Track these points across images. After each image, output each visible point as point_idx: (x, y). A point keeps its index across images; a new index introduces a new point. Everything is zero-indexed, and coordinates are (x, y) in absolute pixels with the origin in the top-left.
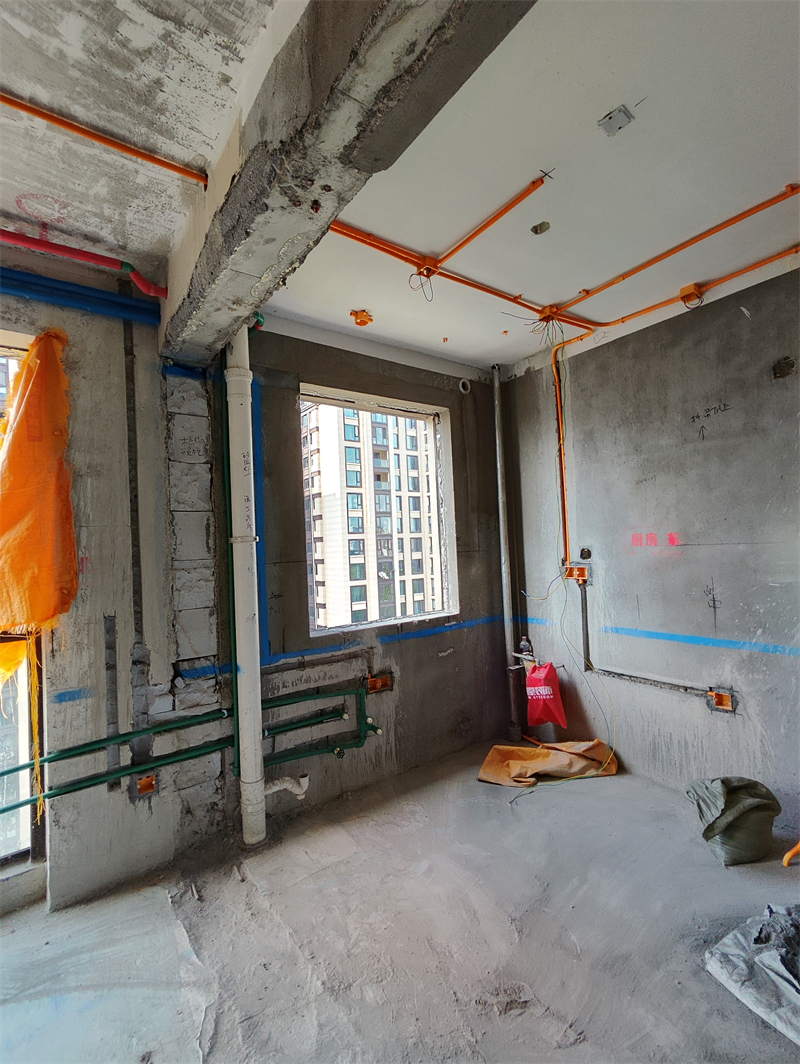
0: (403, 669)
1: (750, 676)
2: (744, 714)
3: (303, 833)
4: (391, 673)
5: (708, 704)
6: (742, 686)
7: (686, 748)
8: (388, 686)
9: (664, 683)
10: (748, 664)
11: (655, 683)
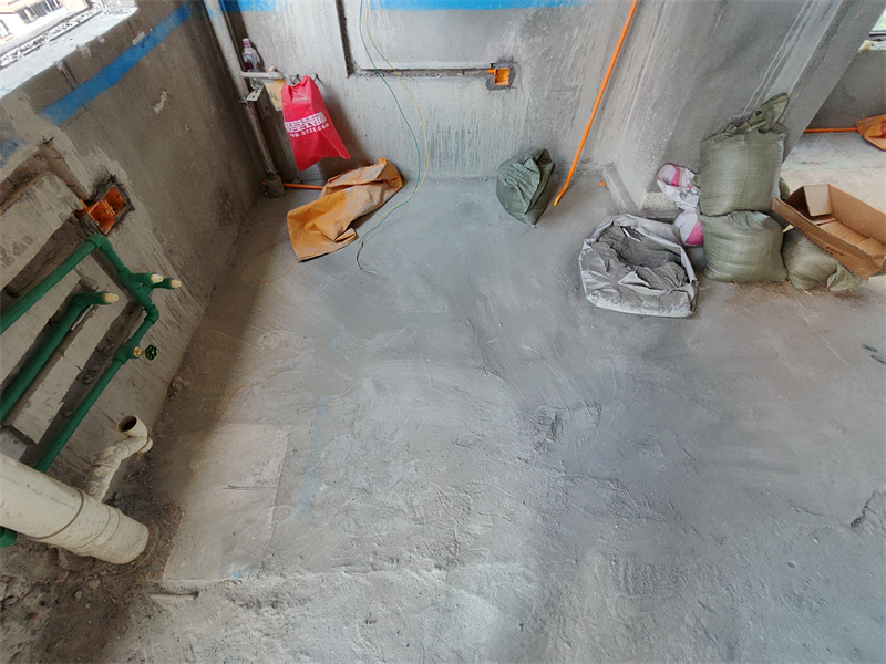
0: (126, 164)
1: (531, 41)
2: (519, 86)
3: (190, 472)
4: (113, 179)
5: (487, 84)
6: (522, 56)
7: (463, 137)
8: (122, 206)
9: (442, 70)
10: (533, 26)
11: (432, 72)
